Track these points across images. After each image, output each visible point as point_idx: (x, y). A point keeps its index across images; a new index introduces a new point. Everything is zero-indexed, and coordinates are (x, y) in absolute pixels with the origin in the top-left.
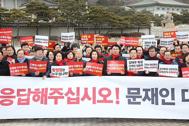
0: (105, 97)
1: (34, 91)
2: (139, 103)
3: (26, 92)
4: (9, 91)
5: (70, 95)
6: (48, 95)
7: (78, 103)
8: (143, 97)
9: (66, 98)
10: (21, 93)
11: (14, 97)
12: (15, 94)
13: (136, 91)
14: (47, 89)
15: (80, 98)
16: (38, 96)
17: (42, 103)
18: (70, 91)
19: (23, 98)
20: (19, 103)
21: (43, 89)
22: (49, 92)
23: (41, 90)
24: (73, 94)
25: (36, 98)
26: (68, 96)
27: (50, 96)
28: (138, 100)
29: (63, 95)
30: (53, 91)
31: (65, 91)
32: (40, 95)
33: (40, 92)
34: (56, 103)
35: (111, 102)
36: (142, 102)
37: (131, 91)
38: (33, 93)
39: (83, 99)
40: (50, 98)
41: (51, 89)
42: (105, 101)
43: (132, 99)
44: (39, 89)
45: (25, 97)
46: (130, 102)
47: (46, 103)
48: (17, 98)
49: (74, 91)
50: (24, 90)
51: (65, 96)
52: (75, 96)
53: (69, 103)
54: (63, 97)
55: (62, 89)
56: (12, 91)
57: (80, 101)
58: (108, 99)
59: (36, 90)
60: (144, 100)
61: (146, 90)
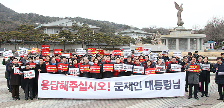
0: (102, 87)
1: (60, 82)
2: (122, 90)
3: (56, 83)
4: (46, 82)
5: (81, 86)
6: (69, 85)
7: (86, 90)
8: (124, 87)
9: (79, 87)
10: (53, 83)
11: (49, 85)
12: (49, 83)
13: (120, 84)
14: (68, 82)
15: (87, 88)
16: (63, 86)
17: (65, 90)
18: (81, 83)
19: (54, 86)
20: (52, 89)
21: (66, 82)
22: (69, 83)
23: (64, 82)
24: (83, 85)
25: (62, 87)
26: (80, 86)
27: (69, 86)
28: (121, 88)
29: (77, 85)
30: (72, 83)
31: (78, 83)
32: (64, 85)
33: (64, 84)
34: (73, 90)
35: (105, 90)
36: (123, 89)
37: (117, 84)
38: (60, 83)
39: (89, 88)
40: (69, 87)
41: (71, 82)
42: (102, 89)
43: (118, 88)
44: (63, 82)
45: (55, 86)
46: (116, 90)
47: (67, 90)
48: (50, 86)
49: (84, 83)
50: (55, 82)
51: (78, 86)
52: (84, 86)
53: (80, 90)
54: (77, 87)
55: (76, 82)
56: (48, 82)
57: (87, 89)
58: (103, 88)
59: (61, 82)
60: (125, 88)
61: (126, 83)
